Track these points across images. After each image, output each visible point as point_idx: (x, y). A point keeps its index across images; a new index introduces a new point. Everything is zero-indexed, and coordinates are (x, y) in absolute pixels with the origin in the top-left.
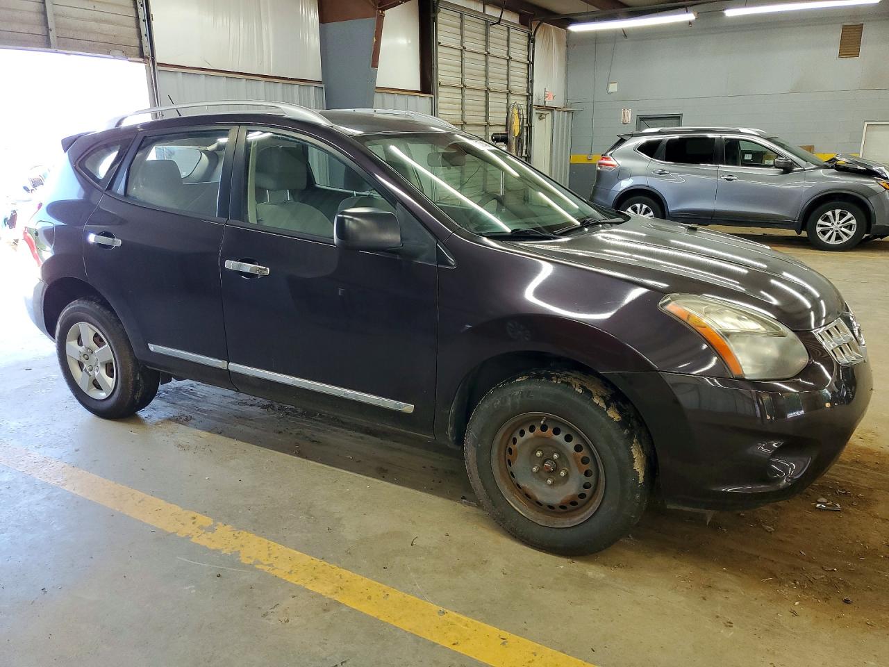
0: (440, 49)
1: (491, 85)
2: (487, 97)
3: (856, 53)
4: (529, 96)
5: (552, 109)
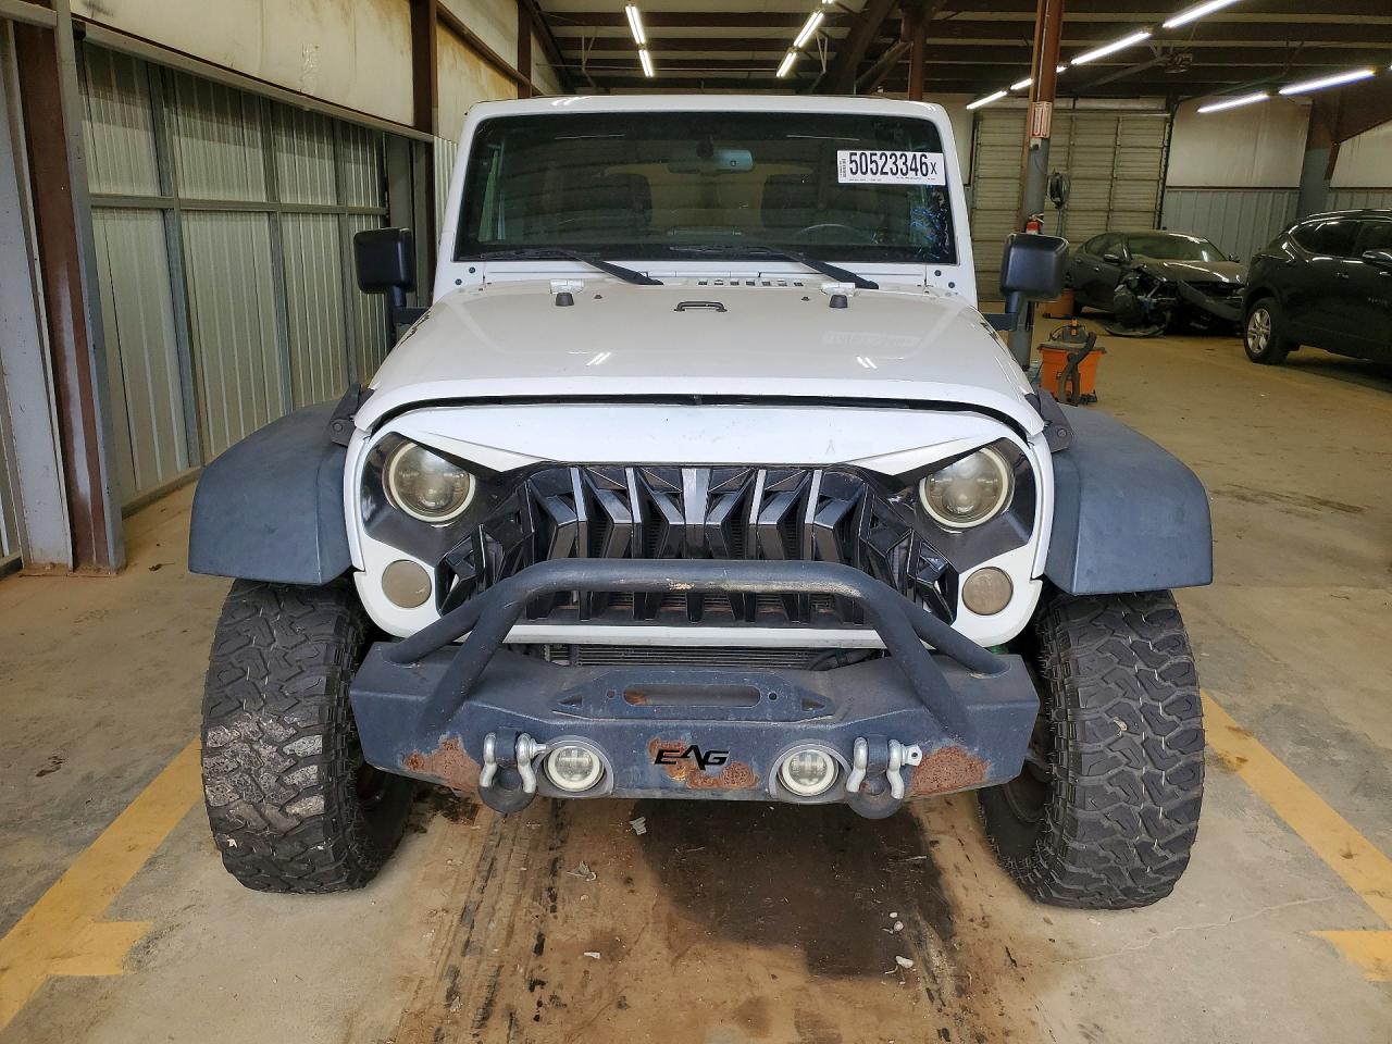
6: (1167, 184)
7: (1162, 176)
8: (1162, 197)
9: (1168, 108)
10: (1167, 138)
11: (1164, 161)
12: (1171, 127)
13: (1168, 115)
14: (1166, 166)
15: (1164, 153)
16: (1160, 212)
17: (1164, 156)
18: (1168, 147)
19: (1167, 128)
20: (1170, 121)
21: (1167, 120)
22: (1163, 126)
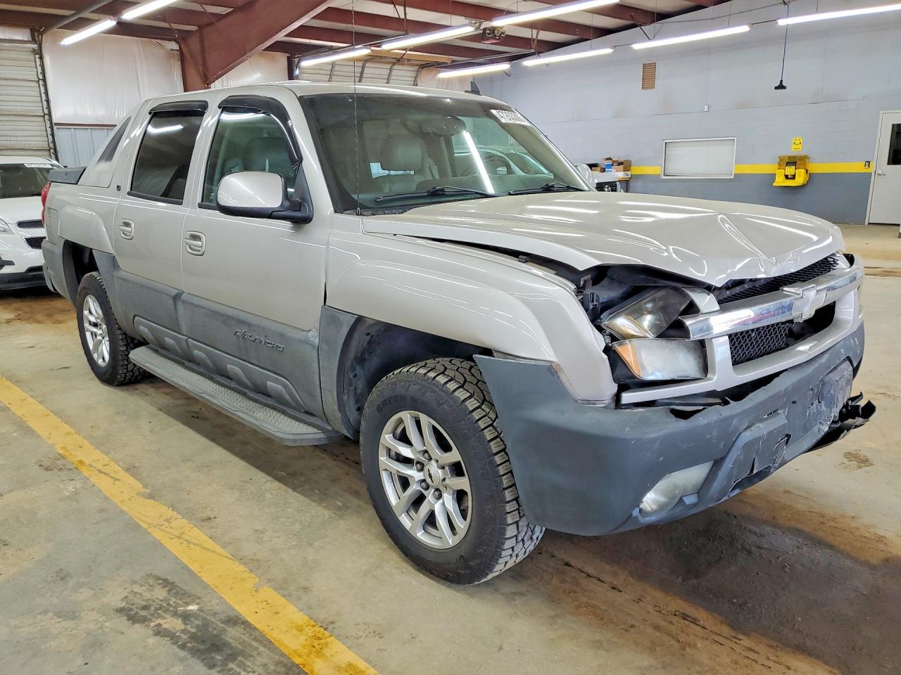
3: (653, 86)
6: (55, 121)
7: (46, 111)
8: (53, 135)
9: (34, 40)
10: (40, 70)
11: (43, 96)
12: (41, 58)
13: (35, 46)
14: (48, 101)
15: (42, 88)
16: (55, 150)
17: (43, 91)
18: (44, 80)
19: (38, 60)
20: (39, 53)
21: (34, 52)
22: (32, 57)
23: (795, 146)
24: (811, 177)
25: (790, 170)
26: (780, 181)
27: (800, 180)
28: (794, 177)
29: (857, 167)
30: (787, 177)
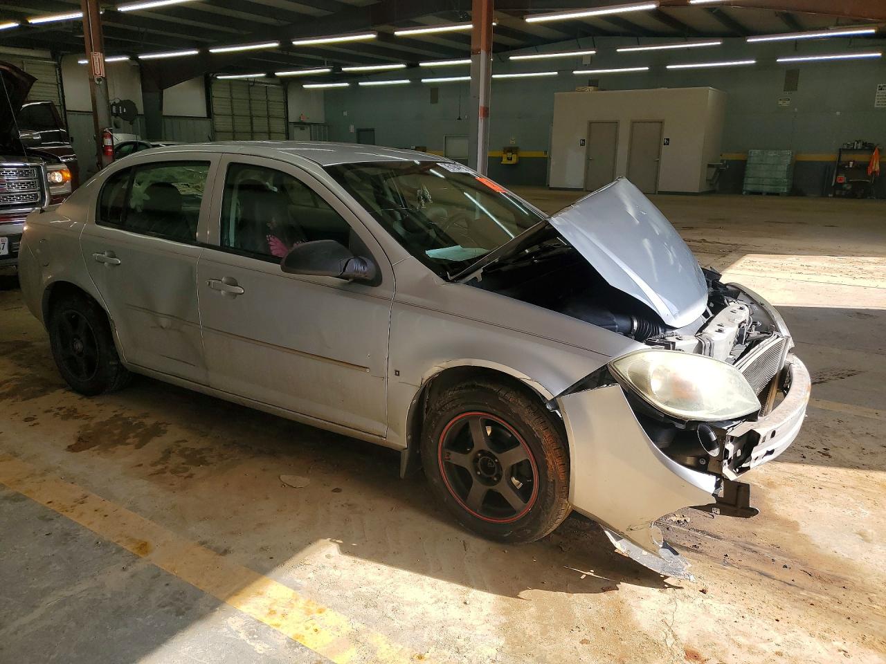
0: (214, 99)
1: (253, 113)
2: (251, 119)
3: (437, 102)
4: (287, 118)
5: (309, 124)
6: (67, 109)
7: (63, 103)
8: (66, 118)
9: (54, 59)
10: (59, 78)
11: (61, 93)
12: (60, 70)
13: (56, 63)
14: (64, 97)
15: (60, 89)
17: (60, 91)
18: (62, 84)
19: (58, 71)
20: (58, 67)
21: (56, 66)
22: (54, 70)
23: (511, 142)
24: (520, 159)
25: (509, 155)
26: (505, 161)
27: (514, 160)
28: (511, 159)
29: (540, 154)
30: (508, 159)
